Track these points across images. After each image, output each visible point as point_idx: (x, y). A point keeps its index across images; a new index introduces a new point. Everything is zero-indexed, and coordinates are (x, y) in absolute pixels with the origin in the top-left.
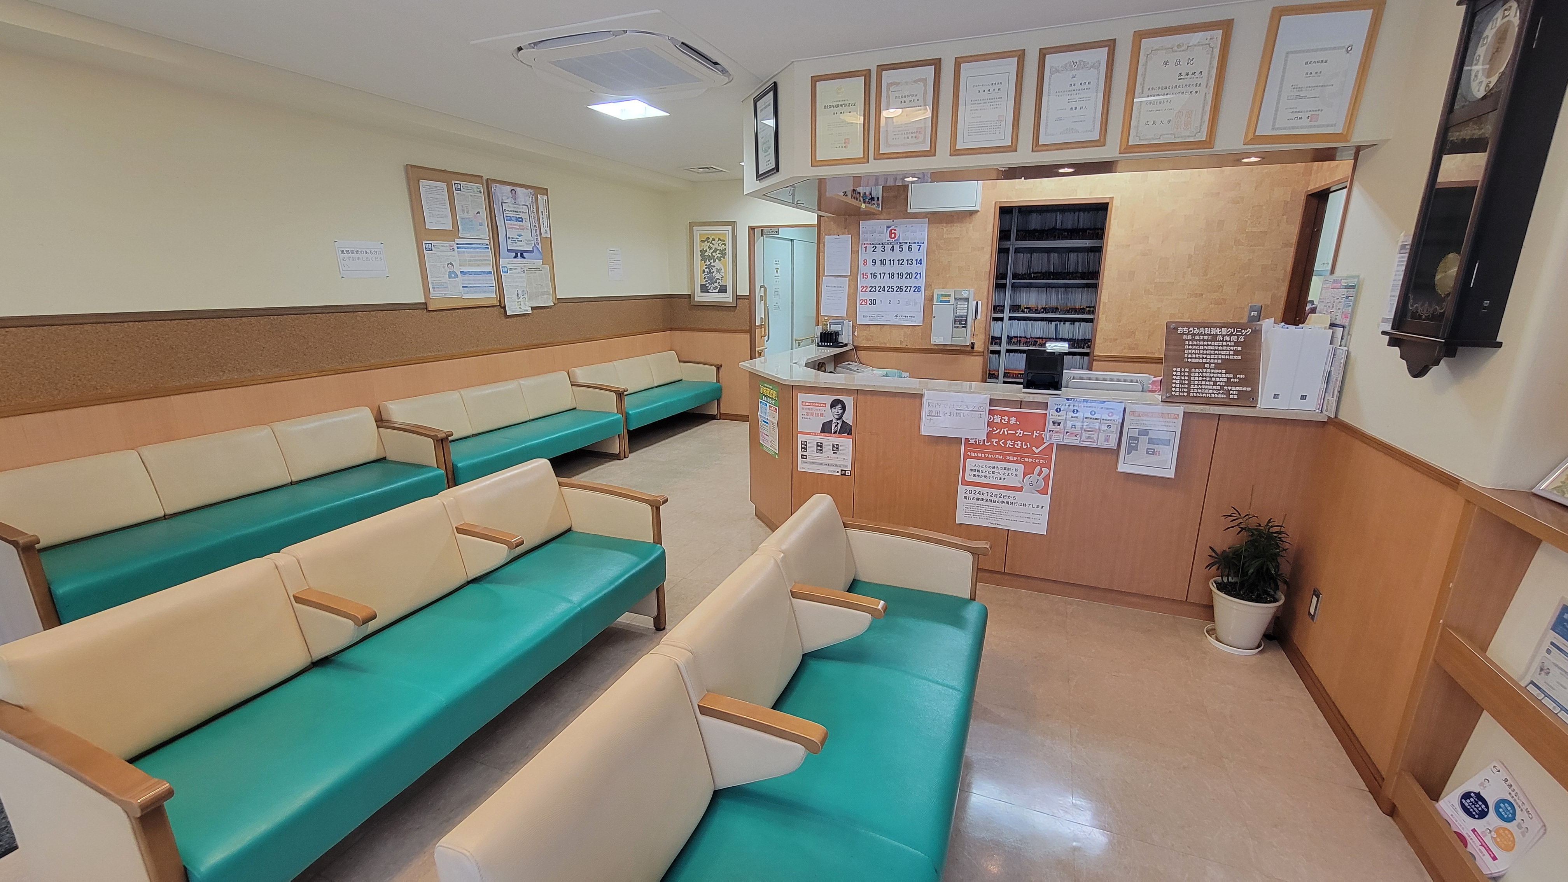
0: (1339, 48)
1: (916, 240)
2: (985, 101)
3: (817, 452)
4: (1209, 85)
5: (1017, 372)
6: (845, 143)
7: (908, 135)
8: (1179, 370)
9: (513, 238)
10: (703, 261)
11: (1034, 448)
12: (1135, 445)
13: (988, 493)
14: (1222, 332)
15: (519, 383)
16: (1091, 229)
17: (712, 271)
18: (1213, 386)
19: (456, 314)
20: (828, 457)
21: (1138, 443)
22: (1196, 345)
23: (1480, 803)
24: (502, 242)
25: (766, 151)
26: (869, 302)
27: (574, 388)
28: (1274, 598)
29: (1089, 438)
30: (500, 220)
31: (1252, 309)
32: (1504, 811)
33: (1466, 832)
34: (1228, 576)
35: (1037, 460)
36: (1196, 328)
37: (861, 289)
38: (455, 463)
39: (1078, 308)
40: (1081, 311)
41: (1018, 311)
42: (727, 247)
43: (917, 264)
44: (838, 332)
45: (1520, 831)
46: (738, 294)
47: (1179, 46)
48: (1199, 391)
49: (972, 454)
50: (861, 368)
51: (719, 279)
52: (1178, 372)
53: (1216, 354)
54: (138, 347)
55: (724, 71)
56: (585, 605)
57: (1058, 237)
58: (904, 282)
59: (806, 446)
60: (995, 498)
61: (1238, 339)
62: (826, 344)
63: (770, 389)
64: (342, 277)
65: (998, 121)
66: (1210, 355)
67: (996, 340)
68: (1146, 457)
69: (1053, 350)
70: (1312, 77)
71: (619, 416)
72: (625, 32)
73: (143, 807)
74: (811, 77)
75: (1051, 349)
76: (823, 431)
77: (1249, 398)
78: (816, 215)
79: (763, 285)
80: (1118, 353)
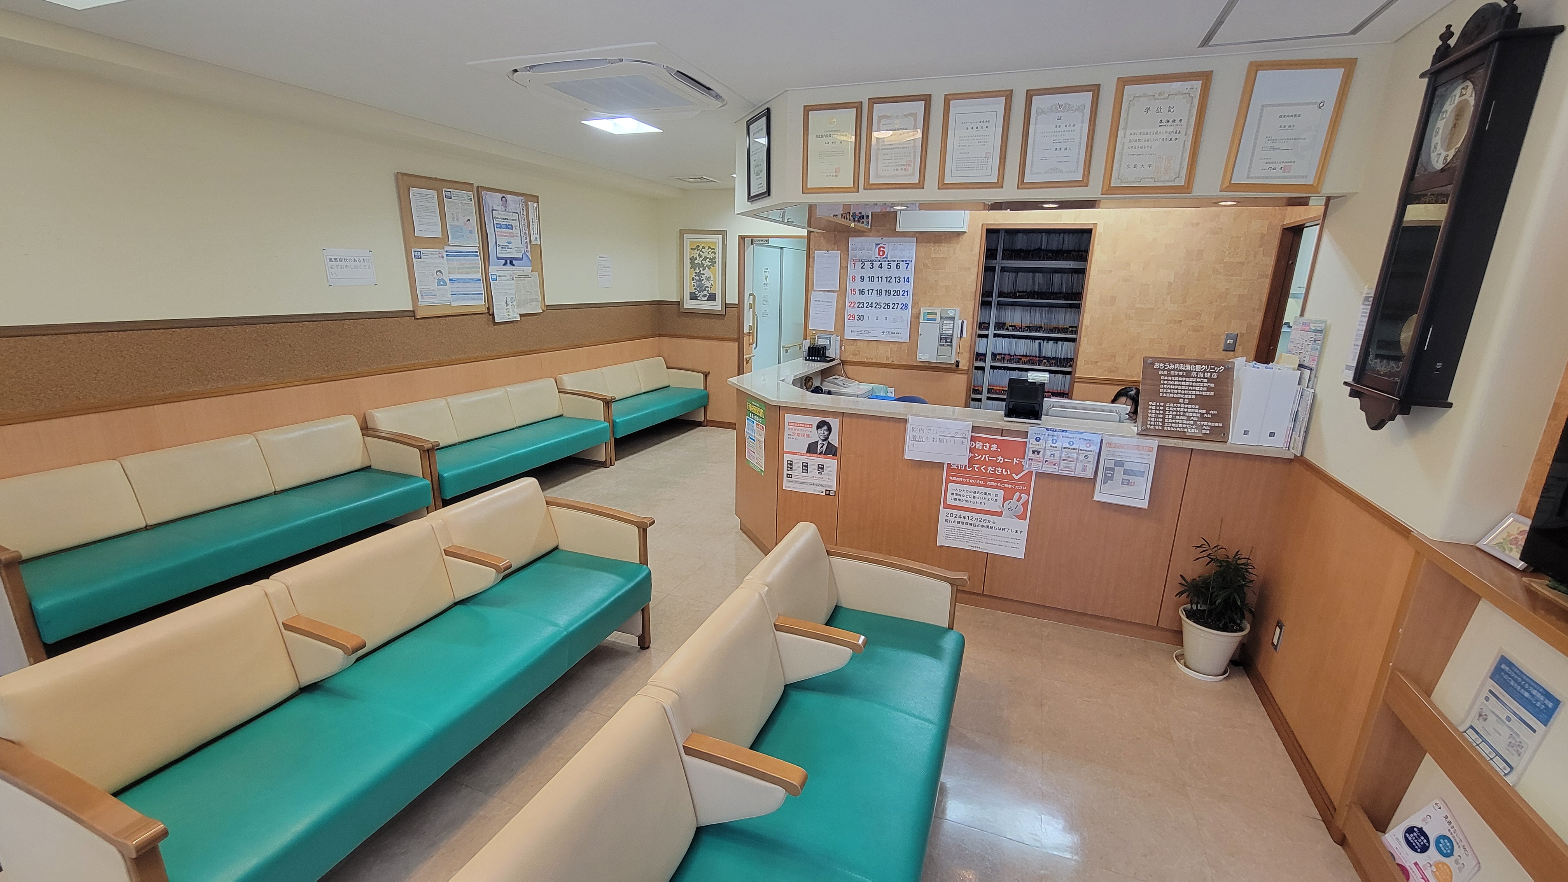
0: (1312, 103)
1: (904, 258)
2: (972, 138)
3: (802, 472)
4: (1188, 132)
5: (1001, 388)
6: (835, 172)
7: (897, 168)
8: (1154, 404)
9: (502, 246)
10: (693, 269)
11: (1013, 475)
12: (1110, 475)
13: (968, 516)
14: (1197, 368)
15: (506, 390)
16: (1075, 251)
17: (701, 279)
18: (1187, 420)
19: (444, 321)
20: (813, 477)
21: (1114, 473)
22: (1171, 380)
23: (1422, 838)
24: (491, 249)
25: (758, 174)
26: (857, 318)
27: (561, 394)
28: (1240, 627)
29: (1067, 467)
30: (490, 228)
31: (1228, 337)
32: (1443, 847)
33: (1409, 865)
34: (1197, 604)
35: (1016, 486)
36: (1172, 364)
37: (849, 304)
38: (440, 473)
39: (1062, 328)
40: (1064, 330)
41: (1003, 329)
42: (717, 256)
43: (904, 282)
44: (826, 347)
45: (1458, 866)
46: (727, 303)
47: (1160, 94)
48: (1173, 425)
49: (954, 479)
50: (848, 382)
51: (709, 287)
52: (1153, 406)
53: (1190, 390)
54: (122, 356)
55: (717, 97)
56: (571, 629)
57: (1044, 258)
58: (891, 300)
59: (792, 465)
60: (975, 522)
61: (1211, 375)
62: (813, 358)
63: (757, 407)
64: (330, 285)
65: (985, 157)
66: (1184, 390)
67: (981, 357)
68: (1122, 487)
69: (1034, 379)
70: (1286, 130)
71: (606, 424)
72: (621, 60)
73: (139, 848)
74: (804, 106)
75: (1032, 379)
76: (808, 451)
77: (1220, 434)
78: (806, 230)
79: (752, 293)
80: (1098, 376)
